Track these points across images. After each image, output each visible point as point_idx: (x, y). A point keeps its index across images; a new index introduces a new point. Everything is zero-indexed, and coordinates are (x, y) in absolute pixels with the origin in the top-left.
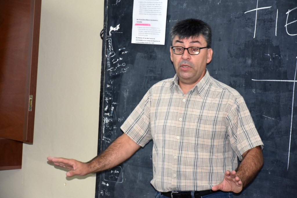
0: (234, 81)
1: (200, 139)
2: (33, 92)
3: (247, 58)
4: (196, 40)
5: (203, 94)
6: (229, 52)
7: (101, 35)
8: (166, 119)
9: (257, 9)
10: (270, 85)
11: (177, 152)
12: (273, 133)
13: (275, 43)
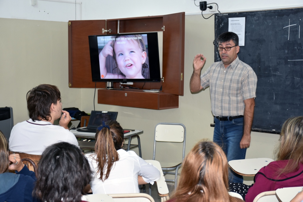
0: (279, 62)
1: (231, 91)
2: (183, 72)
3: (285, 50)
4: (228, 43)
5: (234, 68)
6: (276, 47)
7: (214, 43)
8: (217, 80)
9: (289, 26)
10: (297, 62)
11: (221, 97)
12: (299, 86)
13: (299, 42)
